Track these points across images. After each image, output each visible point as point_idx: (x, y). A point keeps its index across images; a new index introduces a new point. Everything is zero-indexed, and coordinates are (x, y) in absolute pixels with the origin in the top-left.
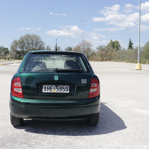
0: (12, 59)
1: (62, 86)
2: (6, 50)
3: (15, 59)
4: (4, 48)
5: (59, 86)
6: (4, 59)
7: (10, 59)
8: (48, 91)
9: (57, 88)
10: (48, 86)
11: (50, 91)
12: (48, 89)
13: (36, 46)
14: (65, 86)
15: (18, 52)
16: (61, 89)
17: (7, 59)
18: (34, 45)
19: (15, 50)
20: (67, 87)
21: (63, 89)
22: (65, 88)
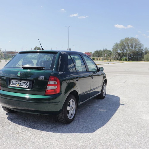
0: (113, 60)
1: (24, 82)
2: (110, 53)
3: (116, 60)
4: (108, 51)
5: (22, 81)
6: (107, 60)
7: (112, 60)
8: (14, 85)
9: (20, 83)
10: (15, 81)
11: (15, 86)
12: (14, 83)
13: (135, 48)
14: (26, 82)
15: (119, 54)
16: (23, 84)
17: (109, 60)
18: (133, 48)
19: (117, 52)
20: (28, 83)
21: (24, 84)
22: (26, 83)
